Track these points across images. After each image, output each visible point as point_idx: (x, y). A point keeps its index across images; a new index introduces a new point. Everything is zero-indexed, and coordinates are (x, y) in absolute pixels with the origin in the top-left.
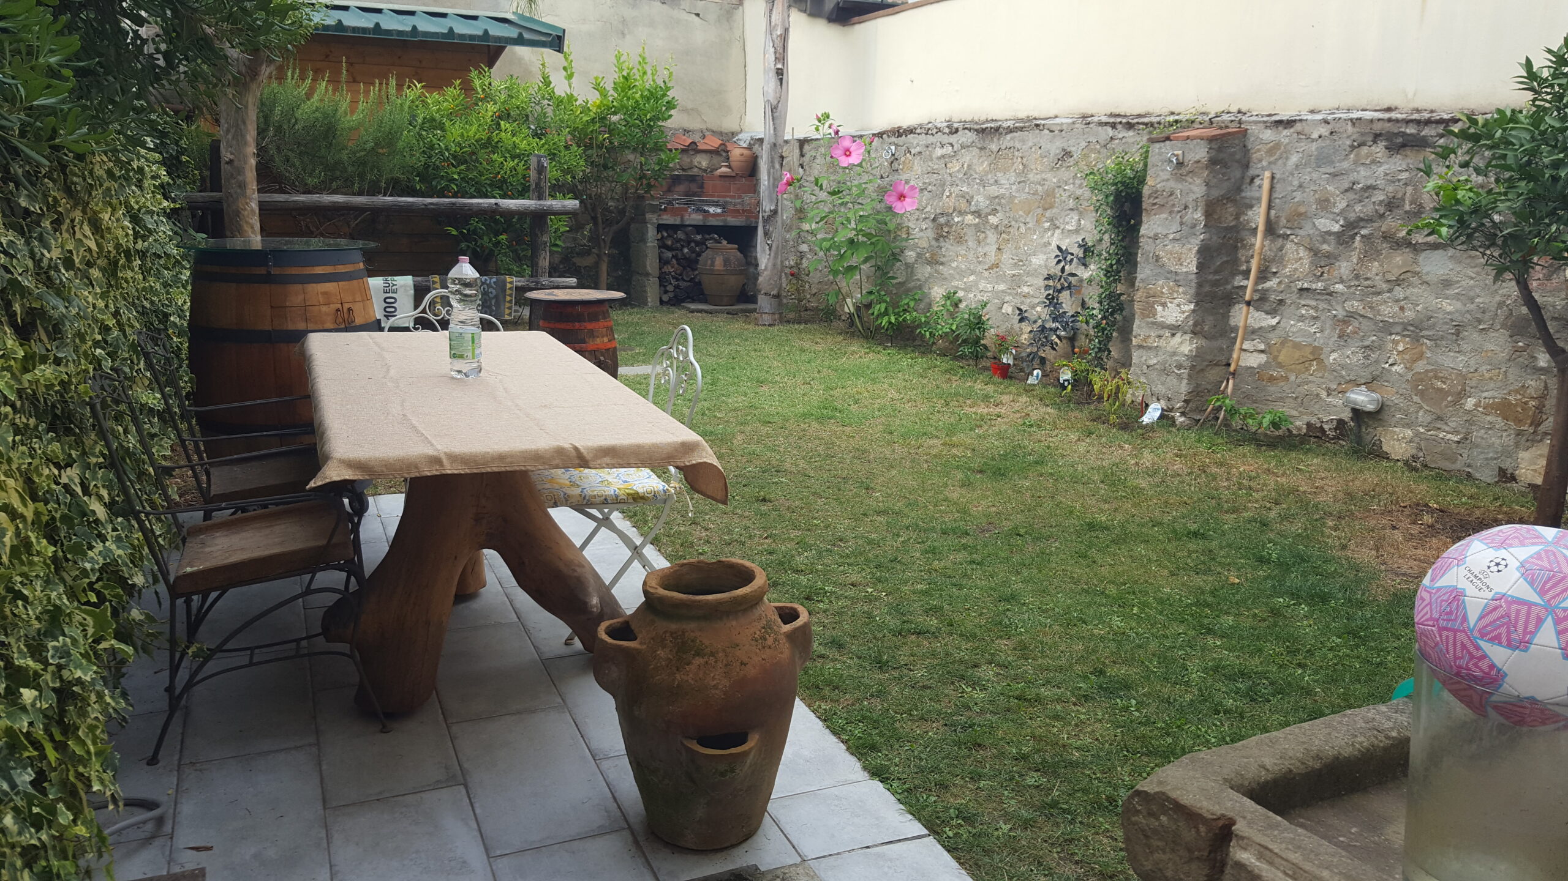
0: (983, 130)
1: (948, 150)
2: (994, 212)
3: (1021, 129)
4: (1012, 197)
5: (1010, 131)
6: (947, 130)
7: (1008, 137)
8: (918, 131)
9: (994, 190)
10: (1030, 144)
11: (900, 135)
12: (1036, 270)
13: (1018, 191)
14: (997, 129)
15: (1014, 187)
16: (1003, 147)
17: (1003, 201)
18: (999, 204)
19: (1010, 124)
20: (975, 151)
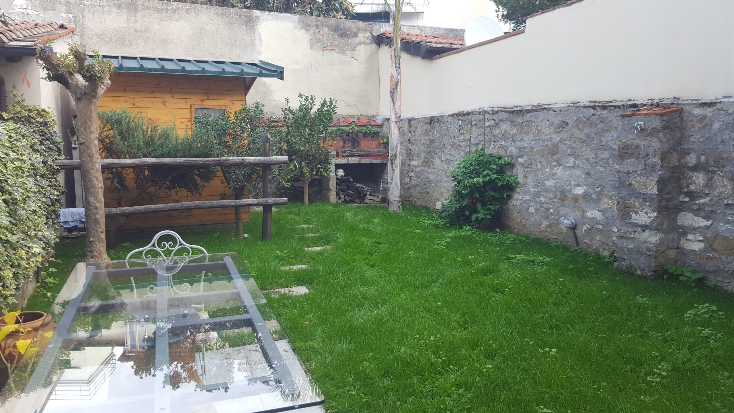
0: (513, 112)
1: (492, 123)
2: (521, 156)
3: (536, 111)
4: (533, 148)
5: (529, 111)
6: (491, 112)
7: (528, 115)
8: (475, 113)
9: (520, 144)
10: (542, 119)
11: (464, 115)
12: (549, 189)
13: (535, 144)
14: (521, 111)
15: (533, 143)
16: (525, 120)
17: (526, 150)
18: (524, 152)
19: (529, 108)
20: (508, 123)
